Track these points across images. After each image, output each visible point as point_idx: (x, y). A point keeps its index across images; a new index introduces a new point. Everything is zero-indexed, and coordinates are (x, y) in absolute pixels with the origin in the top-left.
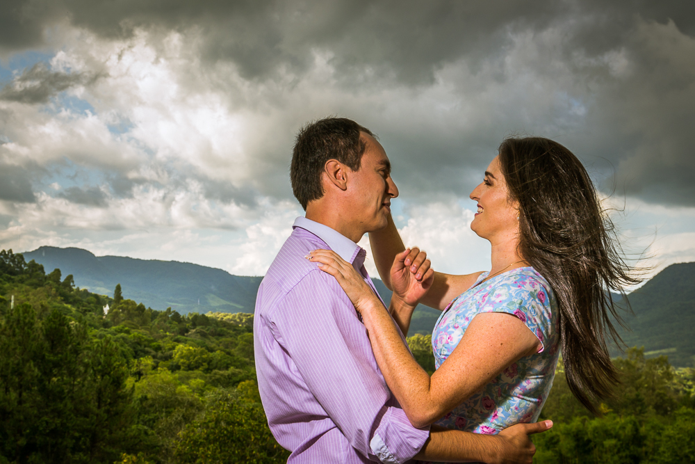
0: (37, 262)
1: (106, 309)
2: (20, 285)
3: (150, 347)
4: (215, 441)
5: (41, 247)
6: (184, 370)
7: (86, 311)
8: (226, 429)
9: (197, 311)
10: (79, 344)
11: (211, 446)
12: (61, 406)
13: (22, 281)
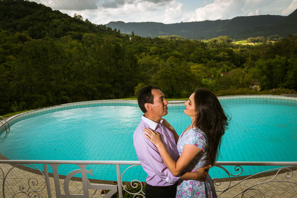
0: (109, 27)
1: (130, 39)
2: (106, 34)
3: (144, 49)
4: (163, 78)
5: (110, 22)
6: (154, 55)
7: (125, 40)
8: (165, 75)
9: (156, 37)
10: (124, 52)
11: (162, 80)
12: (121, 69)
13: (106, 33)
